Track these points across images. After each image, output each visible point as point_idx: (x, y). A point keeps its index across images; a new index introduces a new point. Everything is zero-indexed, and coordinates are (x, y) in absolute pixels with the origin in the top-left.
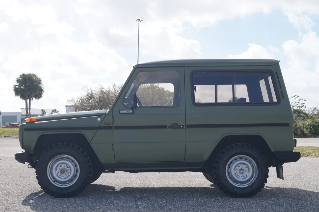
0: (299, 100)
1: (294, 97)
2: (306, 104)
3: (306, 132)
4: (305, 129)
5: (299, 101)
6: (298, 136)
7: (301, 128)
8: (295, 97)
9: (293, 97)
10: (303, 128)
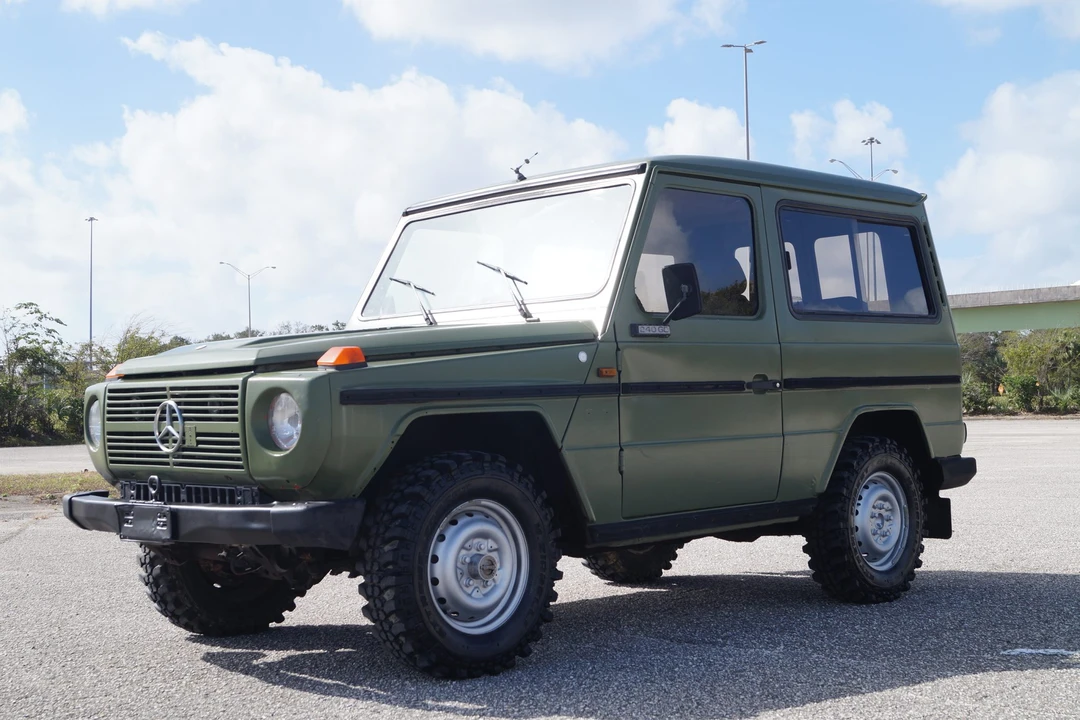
0: (40, 319)
1: (23, 309)
2: (62, 332)
3: (59, 426)
4: (54, 417)
5: (37, 322)
6: (34, 439)
7: (41, 412)
8: (28, 310)
9: (20, 308)
10: (50, 411)
